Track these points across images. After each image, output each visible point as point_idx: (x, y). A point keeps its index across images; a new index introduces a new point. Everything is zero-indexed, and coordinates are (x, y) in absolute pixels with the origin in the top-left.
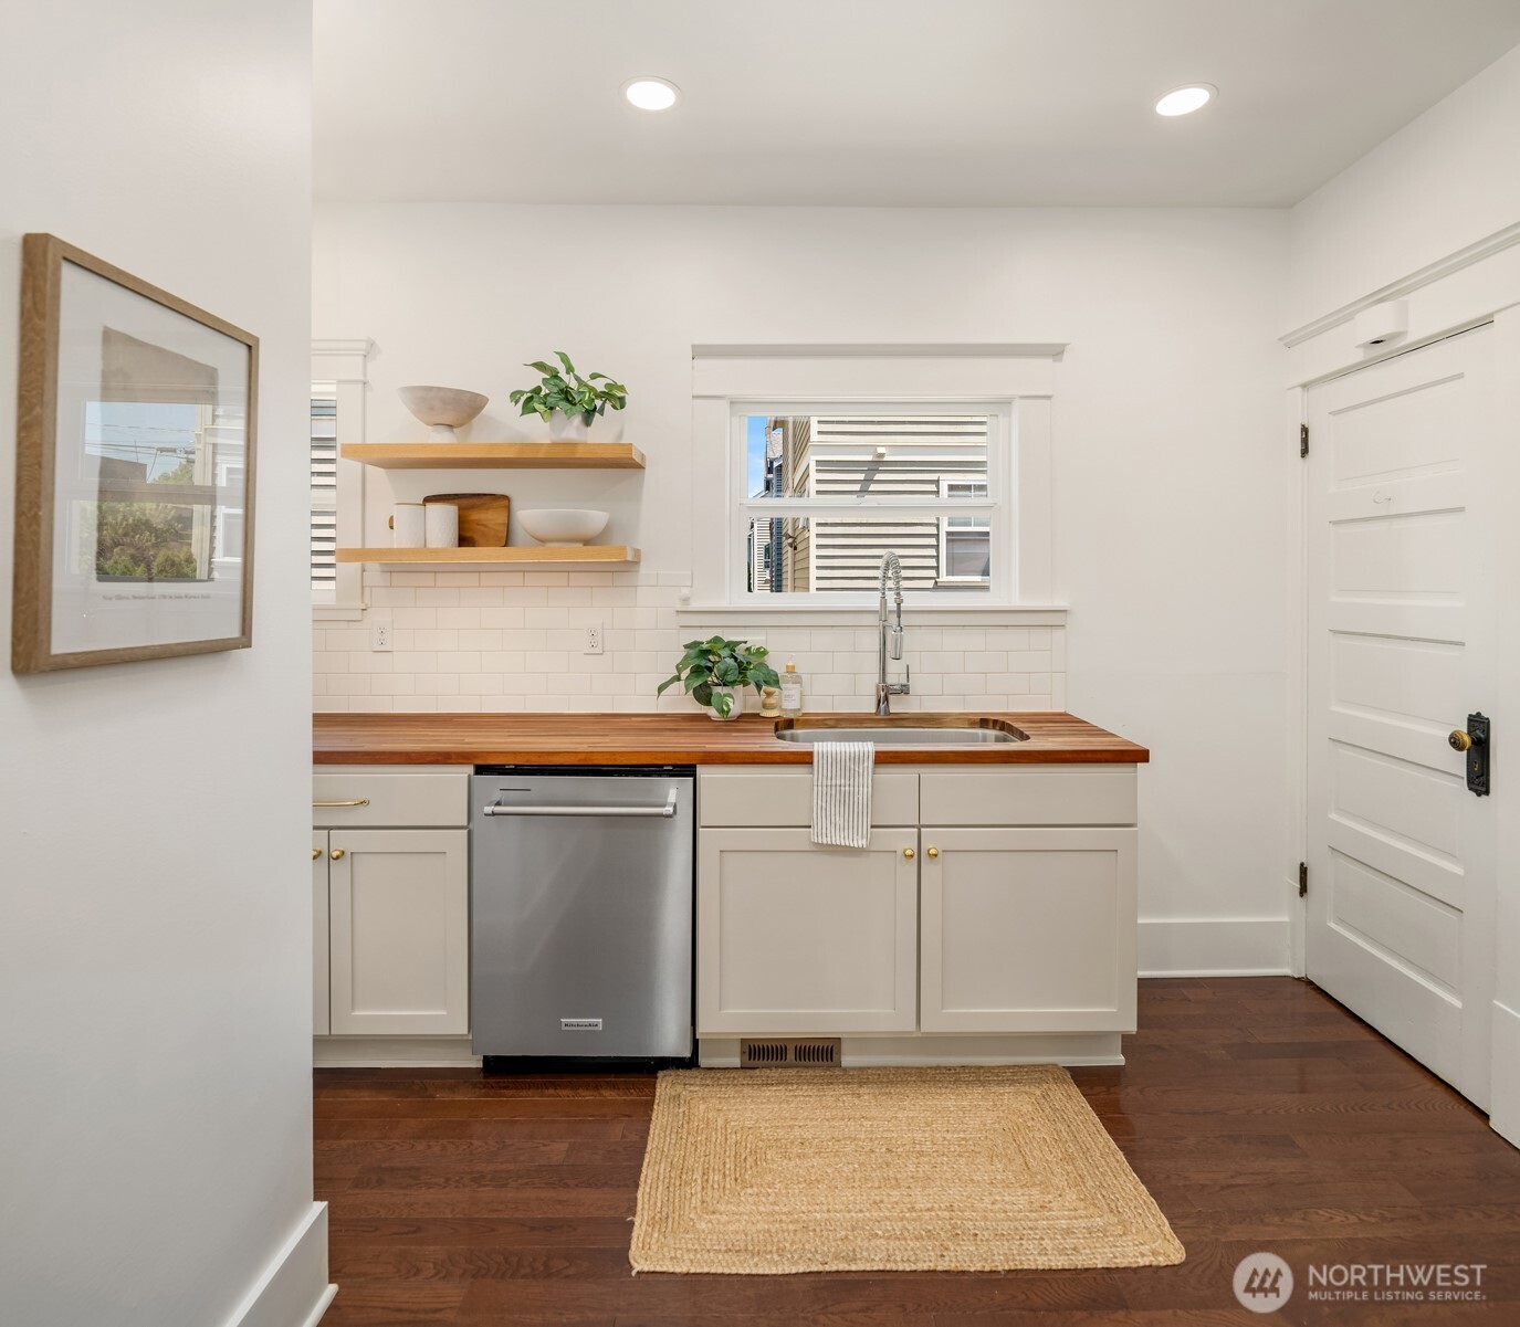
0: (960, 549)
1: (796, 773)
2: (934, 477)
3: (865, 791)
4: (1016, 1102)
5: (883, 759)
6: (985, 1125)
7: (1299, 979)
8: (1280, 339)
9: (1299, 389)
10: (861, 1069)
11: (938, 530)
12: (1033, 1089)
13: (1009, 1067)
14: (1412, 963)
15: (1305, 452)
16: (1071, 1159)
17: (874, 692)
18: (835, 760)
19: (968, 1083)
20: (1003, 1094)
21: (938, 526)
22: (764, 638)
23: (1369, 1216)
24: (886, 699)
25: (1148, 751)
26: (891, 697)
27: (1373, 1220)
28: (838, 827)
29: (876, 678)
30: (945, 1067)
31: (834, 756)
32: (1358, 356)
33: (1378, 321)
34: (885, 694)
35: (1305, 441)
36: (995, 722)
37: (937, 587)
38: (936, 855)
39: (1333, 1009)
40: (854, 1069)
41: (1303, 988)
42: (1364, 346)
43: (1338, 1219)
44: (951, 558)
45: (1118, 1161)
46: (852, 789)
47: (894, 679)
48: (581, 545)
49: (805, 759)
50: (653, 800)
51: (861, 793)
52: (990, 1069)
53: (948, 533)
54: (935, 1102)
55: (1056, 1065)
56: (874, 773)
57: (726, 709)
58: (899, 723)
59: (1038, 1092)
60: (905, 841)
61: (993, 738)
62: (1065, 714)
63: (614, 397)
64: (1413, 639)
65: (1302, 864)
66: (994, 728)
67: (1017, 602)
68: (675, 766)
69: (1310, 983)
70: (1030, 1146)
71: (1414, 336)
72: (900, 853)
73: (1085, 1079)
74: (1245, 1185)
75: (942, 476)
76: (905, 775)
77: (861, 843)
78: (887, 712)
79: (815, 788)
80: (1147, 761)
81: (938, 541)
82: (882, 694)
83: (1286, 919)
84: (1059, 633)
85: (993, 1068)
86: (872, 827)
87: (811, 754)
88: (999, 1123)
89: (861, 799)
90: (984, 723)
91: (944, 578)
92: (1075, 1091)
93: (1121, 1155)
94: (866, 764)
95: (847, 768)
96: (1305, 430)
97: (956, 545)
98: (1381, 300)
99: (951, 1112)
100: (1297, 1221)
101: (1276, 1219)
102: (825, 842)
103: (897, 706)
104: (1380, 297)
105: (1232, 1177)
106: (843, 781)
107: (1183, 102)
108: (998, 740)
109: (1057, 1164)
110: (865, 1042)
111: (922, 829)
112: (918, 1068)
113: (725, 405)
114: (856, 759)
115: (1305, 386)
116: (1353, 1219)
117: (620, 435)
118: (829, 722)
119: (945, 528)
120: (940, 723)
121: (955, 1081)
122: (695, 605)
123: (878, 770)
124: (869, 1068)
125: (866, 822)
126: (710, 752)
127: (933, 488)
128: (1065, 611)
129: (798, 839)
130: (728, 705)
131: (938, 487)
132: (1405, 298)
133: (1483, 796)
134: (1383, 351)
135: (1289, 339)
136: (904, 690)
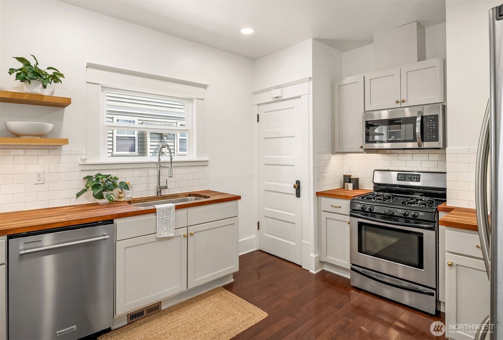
0: (121, 142)
1: (151, 216)
2: (111, 116)
3: (172, 219)
4: (215, 299)
5: (178, 208)
6: (211, 308)
7: (258, 250)
8: (253, 92)
9: (257, 105)
10: (169, 308)
11: (113, 135)
12: (217, 295)
13: (208, 292)
14: (284, 238)
15: (258, 121)
16: (235, 306)
17: (155, 189)
18: (163, 210)
19: (200, 300)
20: (211, 299)
21: (113, 133)
22: (116, 173)
23: (293, 292)
24: (160, 191)
25: (240, 196)
26: (162, 190)
27: (294, 292)
28: (165, 231)
29: (156, 184)
30: (192, 298)
31: (163, 209)
32: (272, 100)
33: (277, 93)
34: (160, 189)
35: (258, 118)
36: (193, 194)
37: (112, 155)
38: (193, 234)
39: (266, 255)
40: (166, 309)
41: (258, 252)
42: (274, 98)
43: (288, 295)
44: (118, 146)
45: (244, 302)
46: (169, 218)
47: (163, 184)
48: (39, 138)
49: (154, 211)
50: (97, 235)
51: (171, 219)
52: (204, 294)
53: (117, 137)
54: (195, 308)
55: (219, 287)
56: (175, 213)
57: (112, 199)
58: (165, 198)
59: (219, 295)
60: (183, 232)
61: (194, 199)
62: (208, 190)
63: (56, 77)
64: (283, 165)
65: (258, 222)
66: (193, 196)
67: (195, 158)
68: (103, 221)
69: (260, 251)
70: (224, 308)
71: (284, 98)
72: (182, 236)
73: (229, 287)
74: (270, 296)
75: (114, 116)
76: (183, 212)
77: (173, 235)
78: (160, 195)
79: (158, 220)
80: (240, 199)
81: (113, 139)
82: (159, 190)
83: (254, 236)
84: (206, 168)
85: (205, 294)
86: (175, 229)
87: (155, 209)
88: (214, 306)
89: (171, 221)
90: (190, 195)
91: (115, 153)
92: (226, 291)
93: (244, 301)
94: (173, 210)
95: (167, 212)
96: (258, 115)
97: (120, 141)
98: (277, 88)
99: (200, 308)
100: (283, 298)
101: (279, 300)
102: (160, 237)
103: (164, 193)
104: (277, 87)
105: (267, 295)
106: (166, 216)
107: (247, 31)
108: (195, 199)
109: (232, 308)
110: (168, 300)
111: (188, 227)
112: (185, 302)
113: (100, 87)
114: (170, 209)
115: (258, 105)
116: (291, 294)
117: (53, 93)
118: (143, 200)
119: (115, 135)
120: (178, 197)
121: (196, 301)
122: (88, 162)
123: (176, 211)
124: (171, 307)
125: (173, 228)
126: (120, 214)
127: (111, 120)
128: (207, 161)
129: (152, 238)
130: (112, 198)
131: (113, 120)
132: (283, 88)
133: (299, 198)
134: (277, 99)
135: (255, 93)
136: (166, 188)
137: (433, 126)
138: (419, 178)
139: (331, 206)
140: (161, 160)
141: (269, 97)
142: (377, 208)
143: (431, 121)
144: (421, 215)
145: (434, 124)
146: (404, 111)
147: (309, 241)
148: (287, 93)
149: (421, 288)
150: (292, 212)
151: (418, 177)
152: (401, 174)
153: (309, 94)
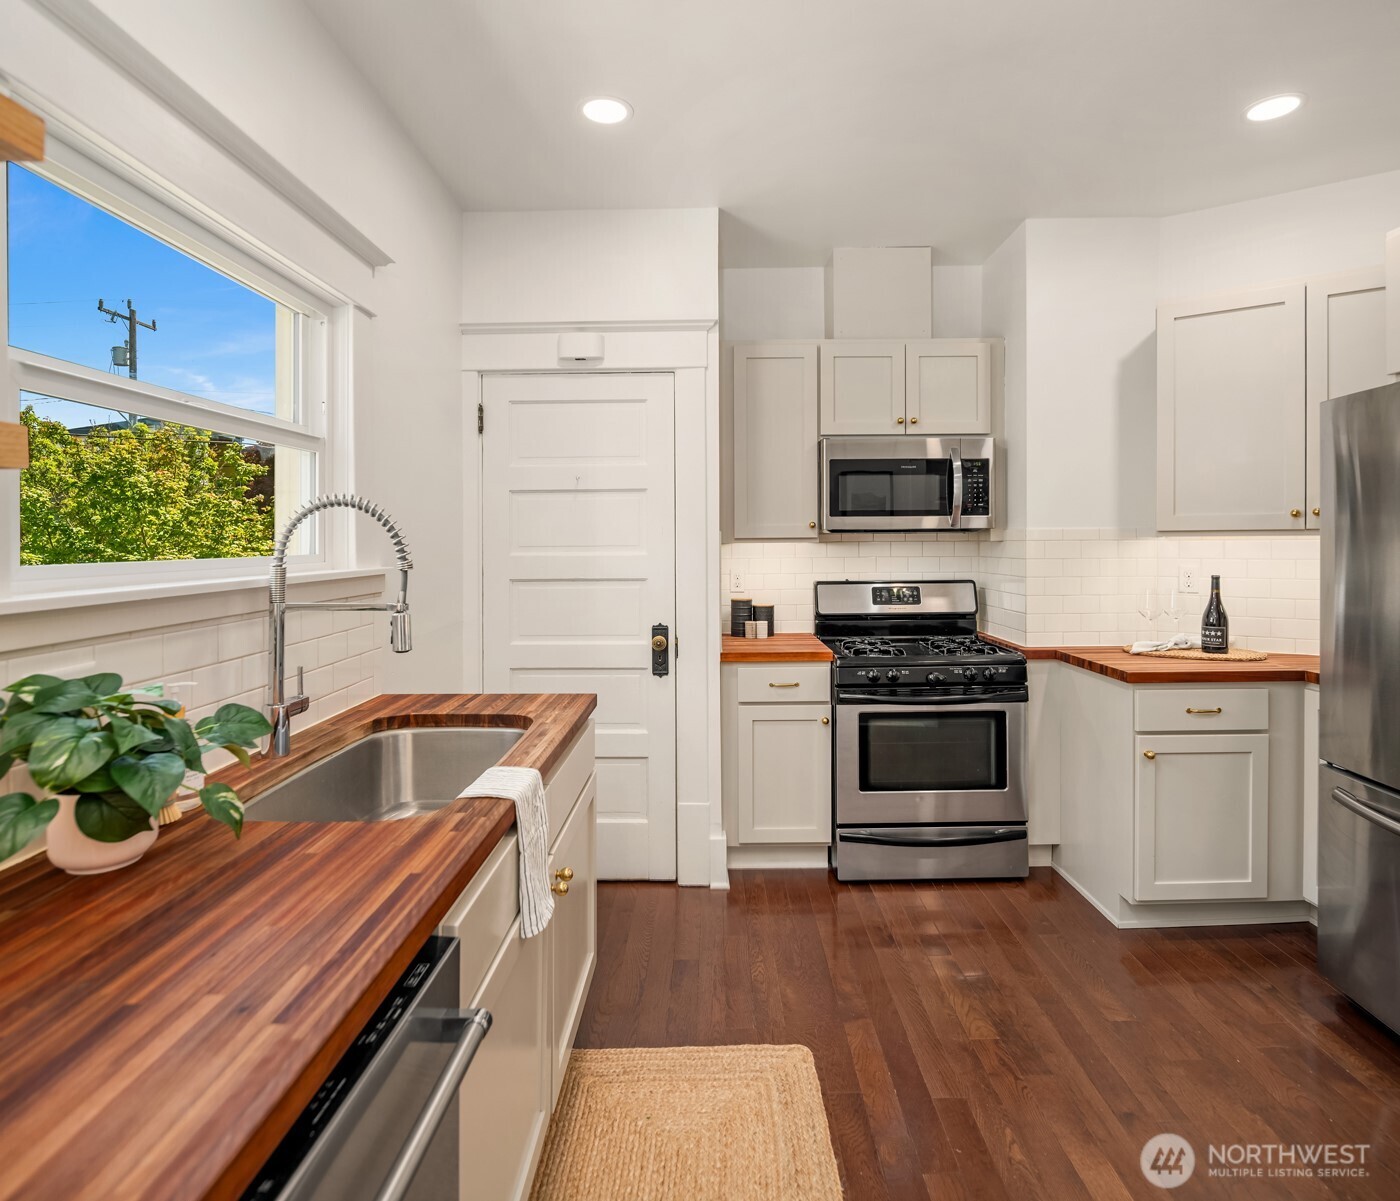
3: (544, 832)
8: (461, 325)
9: (476, 373)
14: (605, 813)
15: (480, 429)
18: (527, 801)
31: (526, 796)
32: (554, 365)
33: (583, 345)
35: (481, 419)
36: (391, 721)
42: (564, 359)
46: (537, 833)
64: (598, 581)
67: (356, 567)
71: (606, 365)
90: (377, 724)
95: (533, 807)
96: (481, 409)
98: (583, 330)
104: (581, 327)
115: (482, 374)
125: (548, 870)
132: (604, 334)
133: (664, 677)
134: (580, 367)
135: (466, 330)
136: (301, 706)
137: (978, 483)
138: (918, 596)
139: (771, 685)
140: (288, 575)
141: (544, 352)
142: (907, 672)
143: (975, 471)
144: (1002, 673)
145: (981, 478)
146: (924, 445)
147: (703, 800)
148: (620, 351)
149: (1001, 830)
150: (635, 724)
151: (915, 593)
152: (881, 589)
153: (706, 368)
